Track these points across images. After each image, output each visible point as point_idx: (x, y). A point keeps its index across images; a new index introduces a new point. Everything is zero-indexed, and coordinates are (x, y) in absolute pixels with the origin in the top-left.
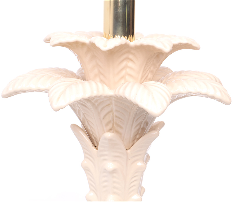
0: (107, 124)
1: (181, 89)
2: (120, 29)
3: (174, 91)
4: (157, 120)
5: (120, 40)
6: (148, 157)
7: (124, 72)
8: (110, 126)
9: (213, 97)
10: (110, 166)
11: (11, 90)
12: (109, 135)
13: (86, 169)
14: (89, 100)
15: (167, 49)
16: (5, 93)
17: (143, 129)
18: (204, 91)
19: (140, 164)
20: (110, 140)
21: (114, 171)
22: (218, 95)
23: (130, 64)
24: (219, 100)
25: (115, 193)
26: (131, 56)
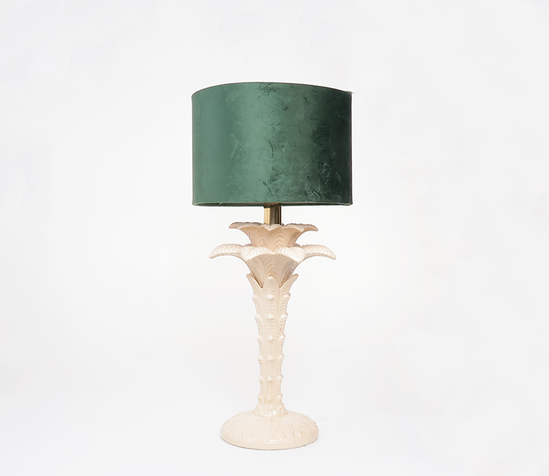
0: (269, 273)
1: (309, 251)
2: (273, 220)
3: (307, 253)
4: (294, 273)
5: (275, 226)
6: (290, 294)
7: (277, 244)
8: (270, 274)
9: (326, 256)
10: (270, 296)
11: (215, 253)
12: (271, 277)
13: (255, 300)
14: (259, 257)
15: (302, 230)
16: (212, 256)
17: (288, 276)
18: (322, 252)
19: (286, 296)
20: (271, 280)
21: (272, 299)
22: (329, 254)
23: (281, 239)
24: (330, 257)
25: (272, 313)
26: (282, 234)
